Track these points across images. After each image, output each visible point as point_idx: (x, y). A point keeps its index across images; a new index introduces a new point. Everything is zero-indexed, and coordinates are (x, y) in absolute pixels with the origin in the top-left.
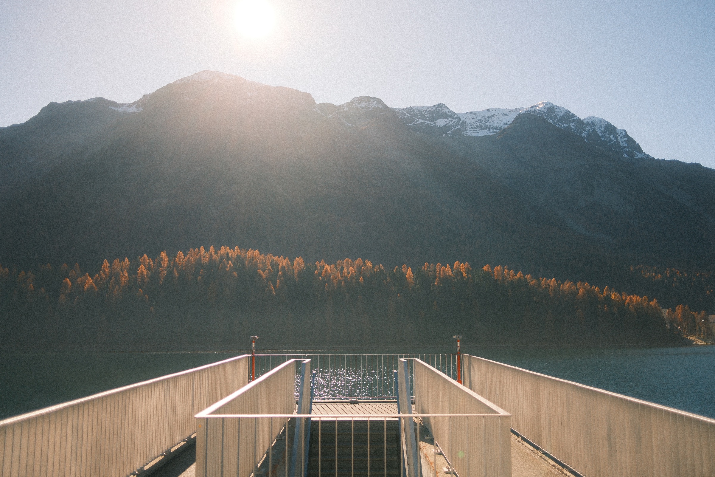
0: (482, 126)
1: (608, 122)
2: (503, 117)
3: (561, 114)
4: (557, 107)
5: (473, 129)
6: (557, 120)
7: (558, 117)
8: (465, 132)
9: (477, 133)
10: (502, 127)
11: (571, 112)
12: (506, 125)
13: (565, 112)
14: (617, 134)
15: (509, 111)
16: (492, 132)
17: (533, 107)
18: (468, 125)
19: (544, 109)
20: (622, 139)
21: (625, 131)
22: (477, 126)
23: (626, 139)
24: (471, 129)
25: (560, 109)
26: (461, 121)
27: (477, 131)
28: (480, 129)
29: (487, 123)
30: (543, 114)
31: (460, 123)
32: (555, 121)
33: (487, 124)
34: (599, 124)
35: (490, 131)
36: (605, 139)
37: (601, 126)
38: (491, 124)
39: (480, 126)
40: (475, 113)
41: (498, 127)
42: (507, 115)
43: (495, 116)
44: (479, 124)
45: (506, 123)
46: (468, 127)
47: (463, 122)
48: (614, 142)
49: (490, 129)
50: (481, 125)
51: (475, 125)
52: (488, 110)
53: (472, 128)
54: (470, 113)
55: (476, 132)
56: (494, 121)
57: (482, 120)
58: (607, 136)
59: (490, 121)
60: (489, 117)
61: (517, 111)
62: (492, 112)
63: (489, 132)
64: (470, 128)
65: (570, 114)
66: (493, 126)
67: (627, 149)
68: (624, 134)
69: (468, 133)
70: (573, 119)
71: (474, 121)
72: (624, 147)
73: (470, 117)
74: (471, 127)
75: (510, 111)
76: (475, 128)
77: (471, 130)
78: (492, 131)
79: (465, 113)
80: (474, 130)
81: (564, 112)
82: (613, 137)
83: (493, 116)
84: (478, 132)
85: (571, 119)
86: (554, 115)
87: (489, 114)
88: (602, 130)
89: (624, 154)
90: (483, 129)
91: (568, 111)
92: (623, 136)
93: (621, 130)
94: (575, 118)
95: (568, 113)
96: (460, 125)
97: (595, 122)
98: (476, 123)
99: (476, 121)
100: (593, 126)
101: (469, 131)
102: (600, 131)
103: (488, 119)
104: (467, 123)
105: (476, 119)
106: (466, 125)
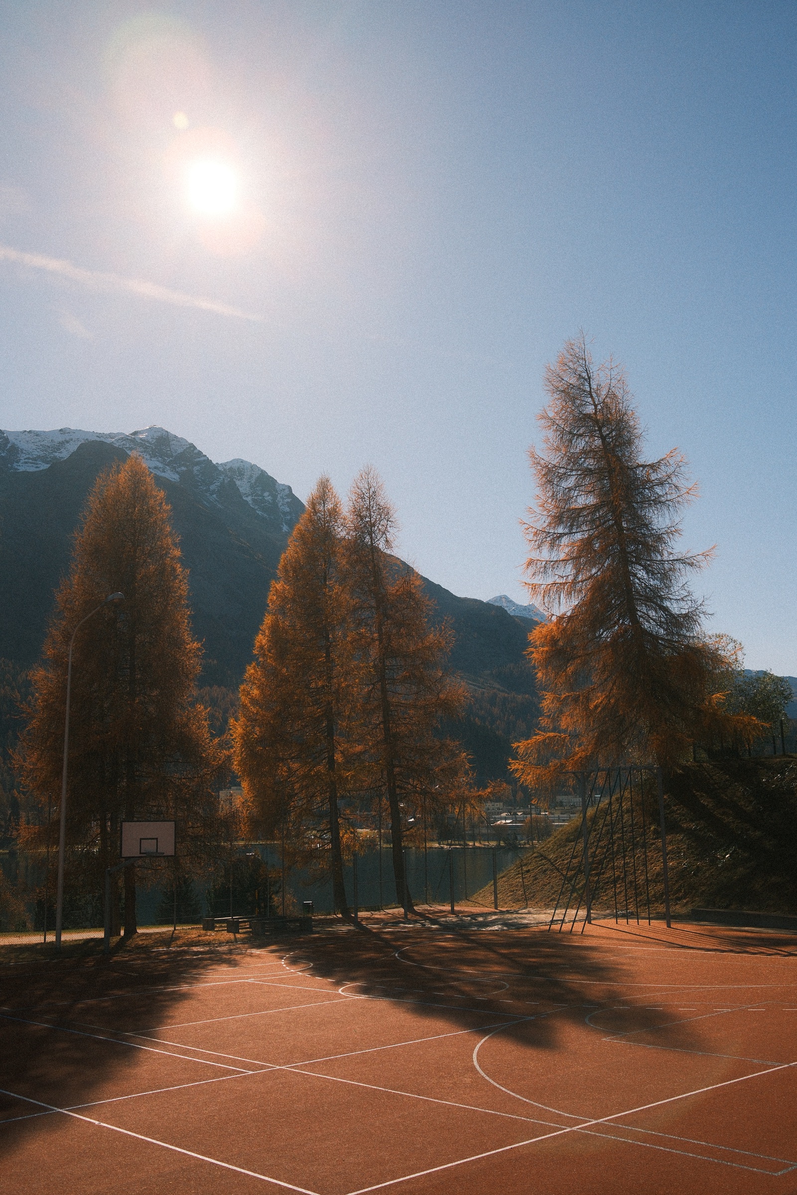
0: (47, 457)
1: (262, 471)
3: (180, 450)
4: (176, 437)
5: (30, 461)
6: (171, 459)
7: (174, 454)
8: (15, 465)
11: (196, 449)
13: (188, 446)
14: (277, 491)
15: (97, 436)
17: (135, 433)
18: (22, 452)
19: (152, 438)
20: (283, 499)
21: (290, 488)
22: (39, 457)
23: (289, 500)
24: (26, 460)
25: (179, 441)
26: (9, 445)
29: (55, 452)
30: (148, 446)
31: (7, 448)
32: (168, 461)
33: (56, 454)
34: (249, 473)
36: (256, 498)
37: (251, 476)
39: (43, 456)
40: (37, 434)
43: (72, 443)
46: (23, 457)
47: (12, 447)
48: (269, 503)
52: (61, 430)
53: (28, 458)
54: (30, 432)
55: (35, 465)
57: (48, 447)
58: (259, 493)
60: (61, 443)
61: (112, 438)
62: (67, 434)
64: (25, 459)
65: (195, 451)
67: (289, 517)
68: (287, 492)
69: (19, 466)
70: (198, 459)
71: (34, 447)
72: (285, 514)
73: (28, 439)
74: (27, 456)
75: (99, 437)
76: (35, 459)
77: (26, 463)
79: (21, 432)
80: (31, 463)
81: (185, 447)
82: (268, 496)
83: (68, 442)
84: (39, 466)
85: (195, 459)
86: (168, 451)
87: (61, 438)
88: (252, 483)
89: (284, 524)
90: (48, 463)
91: (192, 446)
92: (286, 496)
93: (283, 485)
94: (202, 459)
95: (192, 449)
96: (6, 450)
97: (243, 469)
98: (38, 450)
99: (37, 447)
100: (240, 476)
101: (22, 463)
102: (249, 484)
103: (59, 446)
104: (22, 450)
105: (39, 444)
106: (18, 453)
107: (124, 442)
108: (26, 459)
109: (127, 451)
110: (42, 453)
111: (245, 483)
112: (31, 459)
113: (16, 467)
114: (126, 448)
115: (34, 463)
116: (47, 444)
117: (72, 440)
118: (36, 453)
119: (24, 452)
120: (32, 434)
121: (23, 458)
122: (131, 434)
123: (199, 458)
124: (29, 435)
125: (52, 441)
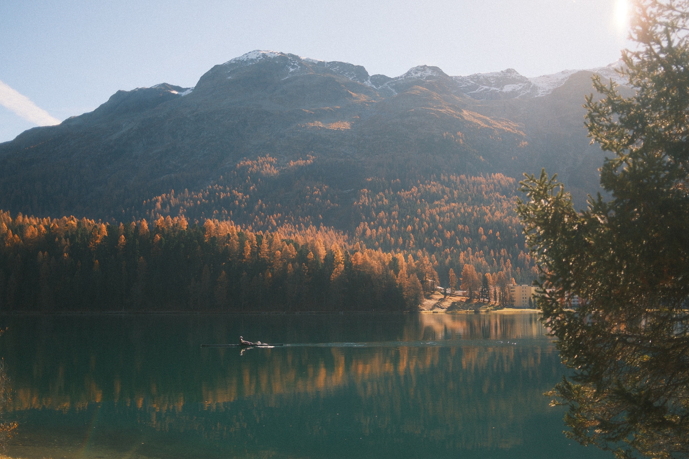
17: (610, 65)
22: (549, 90)
26: (531, 86)
40: (548, 77)
51: (547, 88)
52: (562, 72)
53: (544, 92)
62: (566, 74)
71: (547, 85)
74: (543, 91)
76: (547, 92)
77: (542, 95)
79: (538, 77)
87: (563, 76)
96: (530, 89)
104: (539, 88)
105: (549, 82)
106: (537, 90)
107: (602, 72)
108: (543, 92)
109: (604, 77)
110: (552, 87)
114: (604, 75)
116: (554, 82)
121: (540, 92)
122: (607, 66)
125: (557, 79)
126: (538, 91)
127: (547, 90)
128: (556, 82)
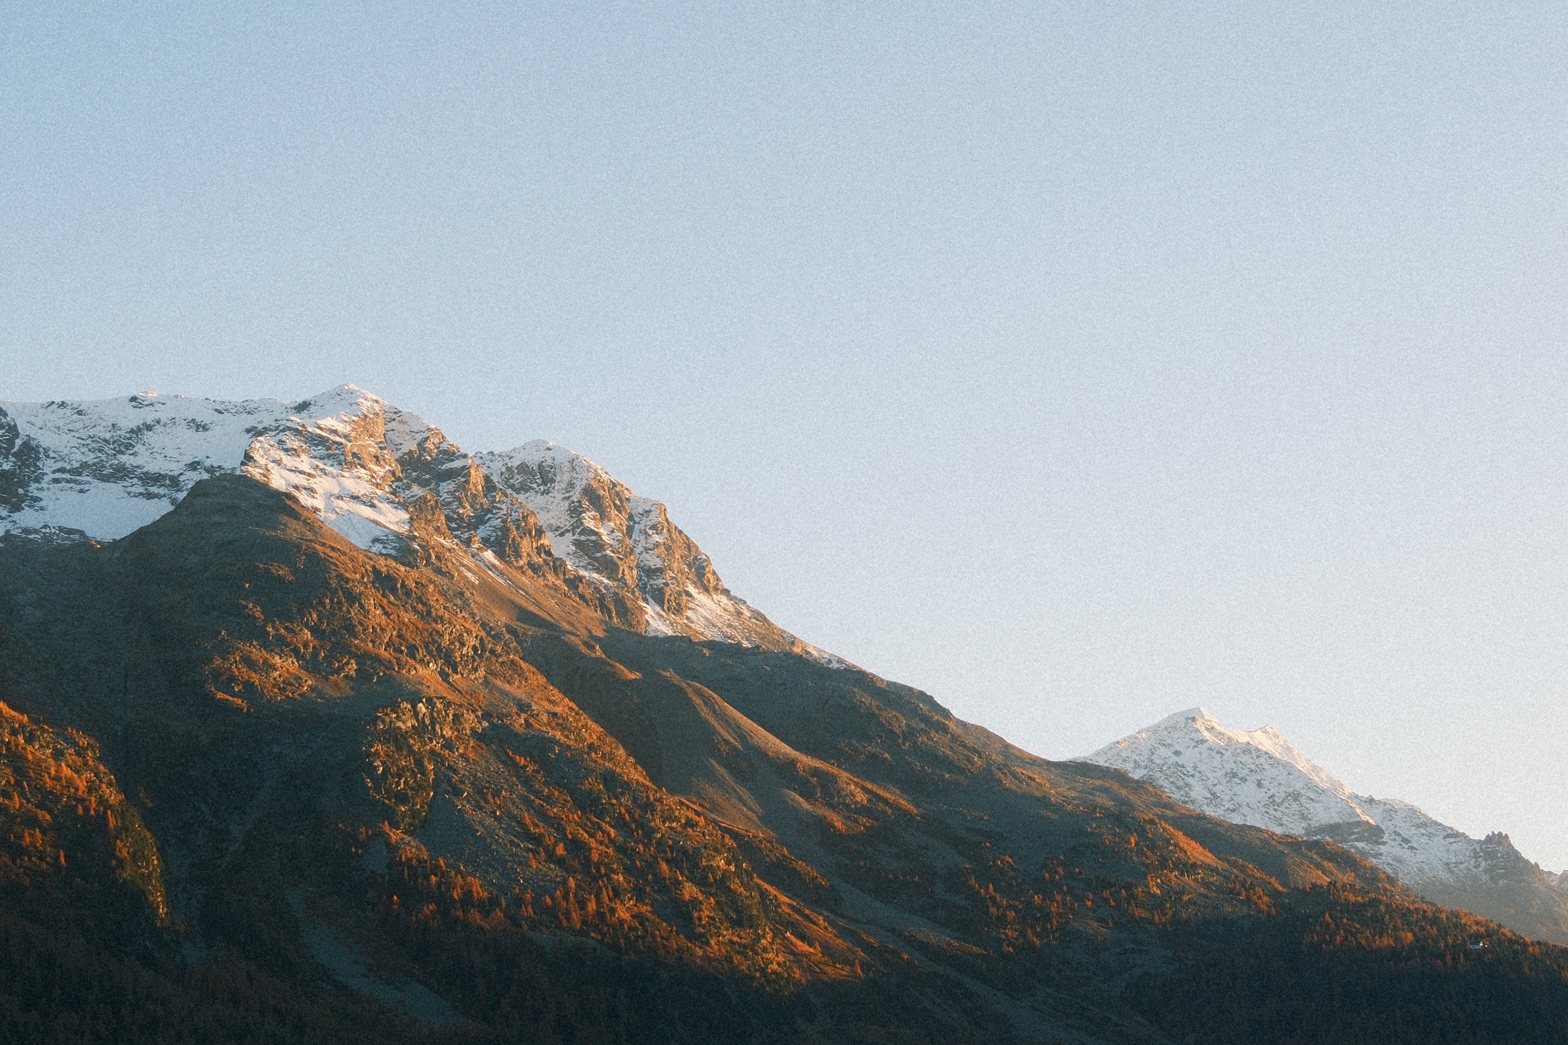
0: (103, 466)
2: (191, 433)
5: (67, 476)
9: (81, 491)
10: (182, 478)
12: (195, 469)
13: (427, 434)
14: (631, 518)
15: (217, 410)
16: (141, 494)
18: (48, 457)
20: (646, 539)
21: (661, 506)
22: (85, 465)
23: (660, 537)
24: (57, 475)
25: (405, 423)
26: (18, 442)
27: (80, 484)
28: (95, 477)
29: (123, 453)
31: (15, 450)
33: (123, 458)
34: (566, 478)
35: (133, 489)
36: (583, 538)
37: (571, 485)
38: (144, 459)
39: (94, 464)
40: (79, 410)
41: (164, 477)
42: (203, 427)
43: (158, 428)
44: (91, 458)
45: (198, 463)
46: (48, 466)
47: (26, 445)
48: (614, 550)
49: (135, 481)
50: (101, 461)
51: (78, 458)
52: (134, 399)
53: (62, 470)
54: (63, 405)
55: (79, 487)
56: (151, 449)
57: (106, 441)
58: (590, 522)
59: (136, 449)
60: (136, 432)
61: (249, 413)
62: (147, 409)
63: (129, 493)
64: (54, 472)
65: (443, 444)
66: (145, 470)
67: (659, 582)
68: (655, 516)
69: (42, 489)
70: (450, 463)
71: (75, 442)
72: (651, 573)
73: (61, 423)
74: (59, 465)
75: (221, 412)
76: (77, 472)
77: (56, 481)
78: (142, 490)
79: (43, 406)
80: (68, 481)
82: (612, 532)
83: (149, 428)
84: (86, 487)
87: (131, 419)
88: (573, 502)
90: (105, 479)
92: (653, 527)
93: (645, 501)
95: (436, 441)
96: (12, 455)
97: (552, 468)
98: (83, 450)
99: (80, 441)
100: (545, 483)
101: (48, 483)
102: (567, 503)
103: (130, 439)
104: (46, 450)
105: (84, 434)
106: (39, 459)
108: (59, 470)
110: (92, 455)
111: (556, 502)
112: (69, 471)
113: (36, 493)
115: (75, 482)
116: (102, 435)
117: (158, 422)
118: (79, 457)
119: (52, 455)
120: (68, 412)
121: (49, 471)
123: (453, 460)
124: (61, 411)
125: (113, 425)
126: (40, 464)
127: (76, 465)
128: (108, 436)
